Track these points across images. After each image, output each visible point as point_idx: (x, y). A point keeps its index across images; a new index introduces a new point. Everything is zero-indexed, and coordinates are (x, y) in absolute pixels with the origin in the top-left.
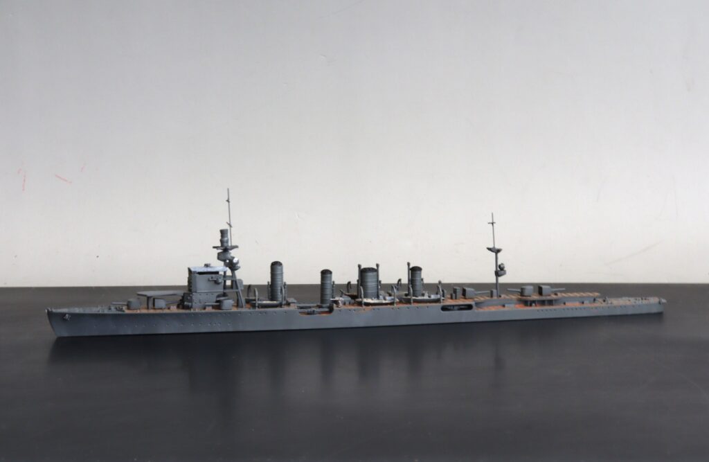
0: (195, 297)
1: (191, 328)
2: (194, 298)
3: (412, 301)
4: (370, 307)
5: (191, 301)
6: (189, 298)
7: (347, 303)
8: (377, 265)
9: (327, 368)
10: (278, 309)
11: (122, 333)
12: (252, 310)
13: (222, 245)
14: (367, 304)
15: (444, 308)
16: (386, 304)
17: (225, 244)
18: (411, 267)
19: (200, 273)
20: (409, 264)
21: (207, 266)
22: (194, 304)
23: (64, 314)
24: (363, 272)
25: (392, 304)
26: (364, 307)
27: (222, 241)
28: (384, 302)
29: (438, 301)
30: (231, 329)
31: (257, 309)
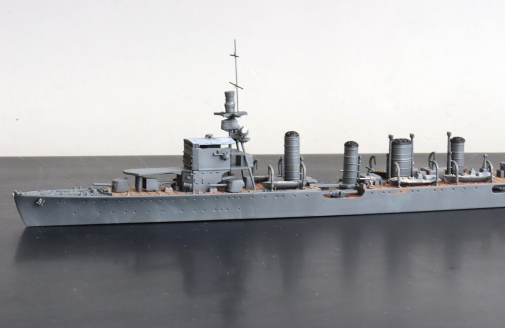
0: (197, 176)
1: (192, 215)
2: (195, 177)
3: (458, 181)
4: (408, 188)
5: (192, 181)
6: (189, 177)
7: (377, 183)
8: (412, 136)
9: (349, 258)
10: (297, 191)
11: (107, 221)
12: (266, 193)
13: (227, 112)
14: (404, 185)
15: (496, 189)
16: (427, 184)
17: (231, 110)
18: (451, 137)
19: (203, 147)
20: (449, 134)
21: (209, 137)
22: (195, 184)
23: (37, 199)
24: (395, 144)
25: (434, 183)
26: (401, 188)
27: (226, 106)
28: (424, 181)
29: (487, 180)
30: (240, 216)
31: (273, 192)
